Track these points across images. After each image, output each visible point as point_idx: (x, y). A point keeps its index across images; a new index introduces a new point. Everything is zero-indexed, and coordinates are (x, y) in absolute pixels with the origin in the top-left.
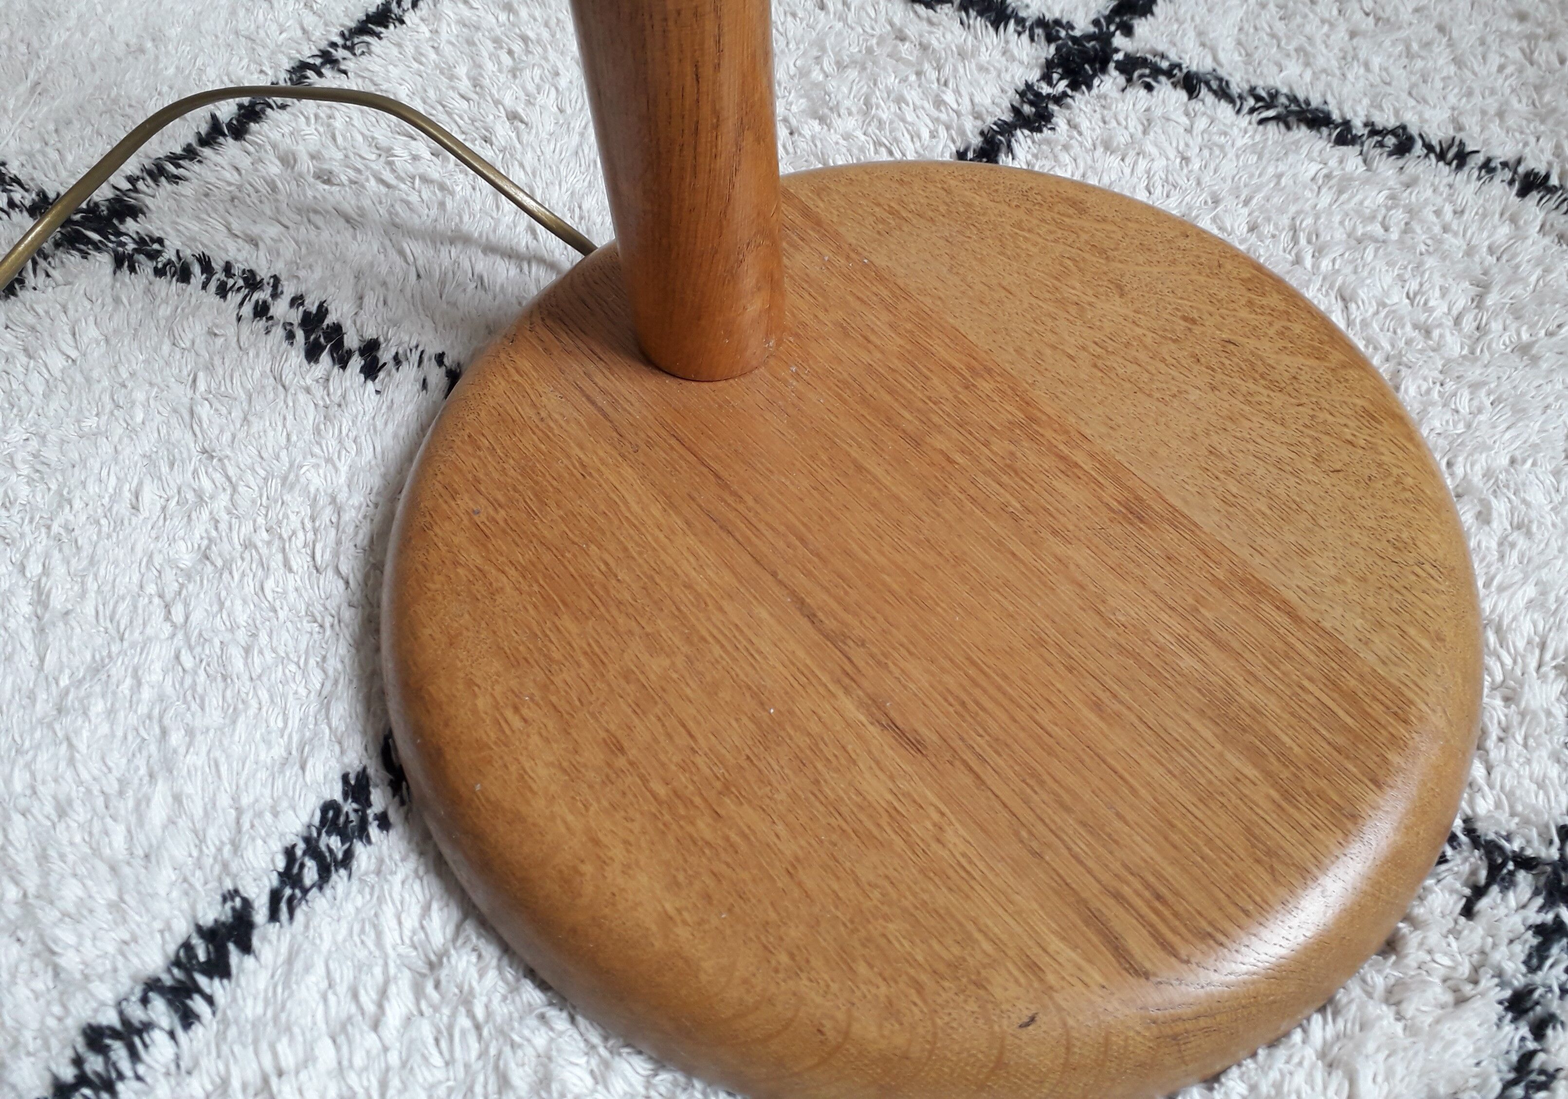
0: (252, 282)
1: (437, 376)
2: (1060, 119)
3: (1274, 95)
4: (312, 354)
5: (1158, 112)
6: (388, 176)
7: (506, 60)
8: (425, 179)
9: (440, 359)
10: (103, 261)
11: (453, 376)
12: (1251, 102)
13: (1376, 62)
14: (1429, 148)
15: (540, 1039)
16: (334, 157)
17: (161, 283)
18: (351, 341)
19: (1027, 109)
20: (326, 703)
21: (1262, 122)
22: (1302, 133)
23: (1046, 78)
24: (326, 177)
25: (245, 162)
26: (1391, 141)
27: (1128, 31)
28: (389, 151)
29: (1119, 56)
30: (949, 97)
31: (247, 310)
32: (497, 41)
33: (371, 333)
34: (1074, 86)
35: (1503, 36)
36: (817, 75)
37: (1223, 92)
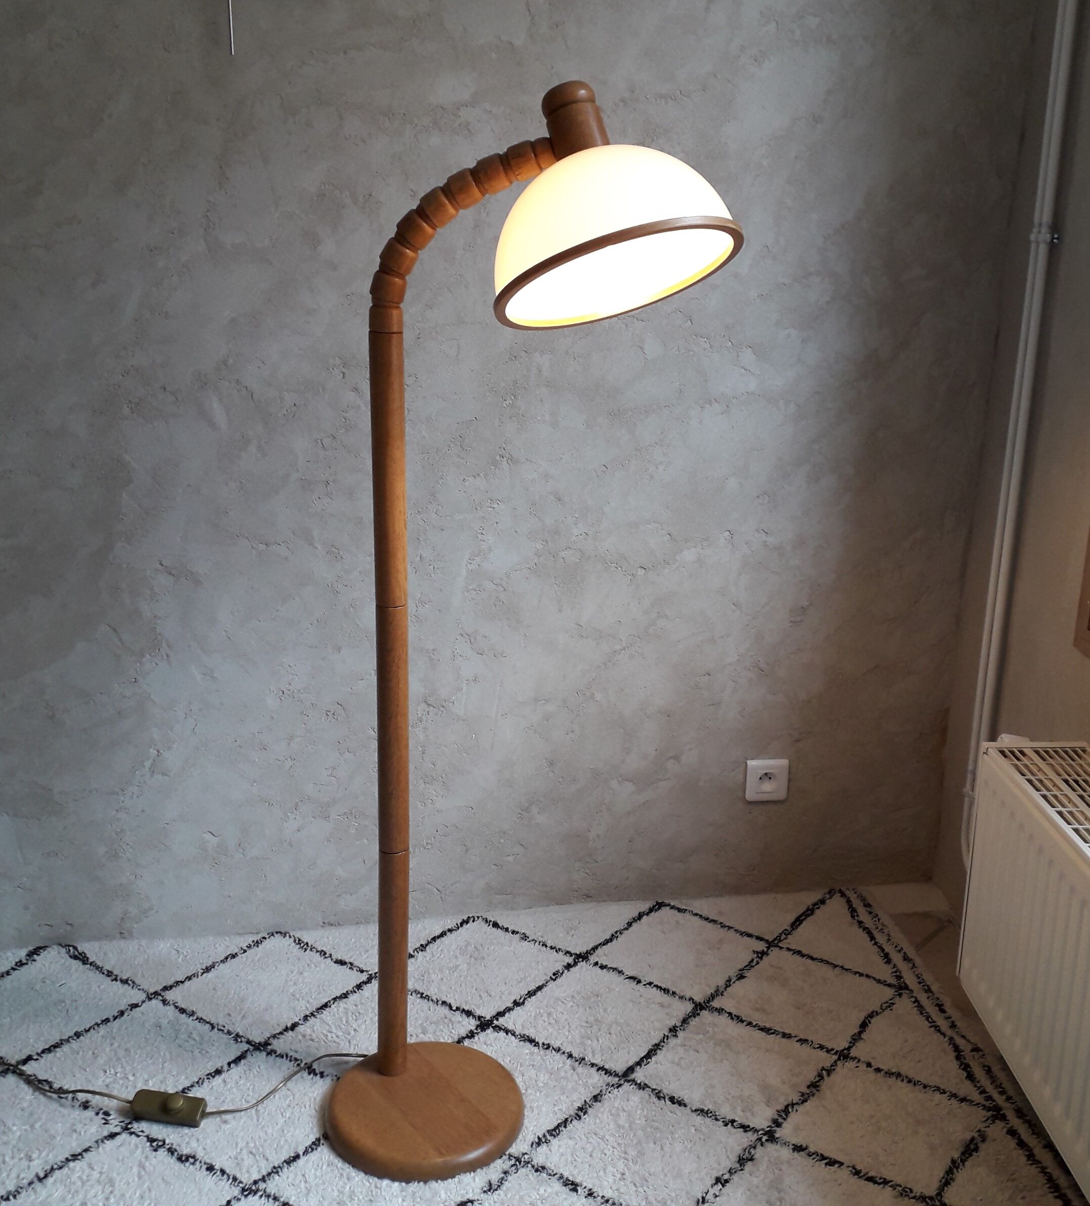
0: (296, 1060)
1: (335, 1078)
2: (476, 1038)
3: (524, 1035)
4: (309, 1074)
5: (499, 1038)
6: (326, 1041)
7: (354, 1017)
8: (335, 1042)
9: (336, 1076)
10: (264, 1053)
11: (338, 1079)
12: (519, 1037)
13: (550, 1031)
14: (553, 1048)
15: (348, 1170)
16: (314, 1036)
17: (277, 1058)
18: (317, 1072)
19: (470, 1035)
20: (312, 1129)
21: (520, 1041)
22: (528, 1044)
23: (476, 1029)
24: (312, 1040)
25: (294, 1036)
26: (545, 1047)
27: (497, 1020)
28: (327, 1036)
29: (494, 1025)
30: (453, 1031)
31: (295, 1065)
32: (353, 1013)
33: (321, 1070)
34: (482, 1031)
35: (582, 1026)
36: (425, 1025)
37: (514, 1034)
